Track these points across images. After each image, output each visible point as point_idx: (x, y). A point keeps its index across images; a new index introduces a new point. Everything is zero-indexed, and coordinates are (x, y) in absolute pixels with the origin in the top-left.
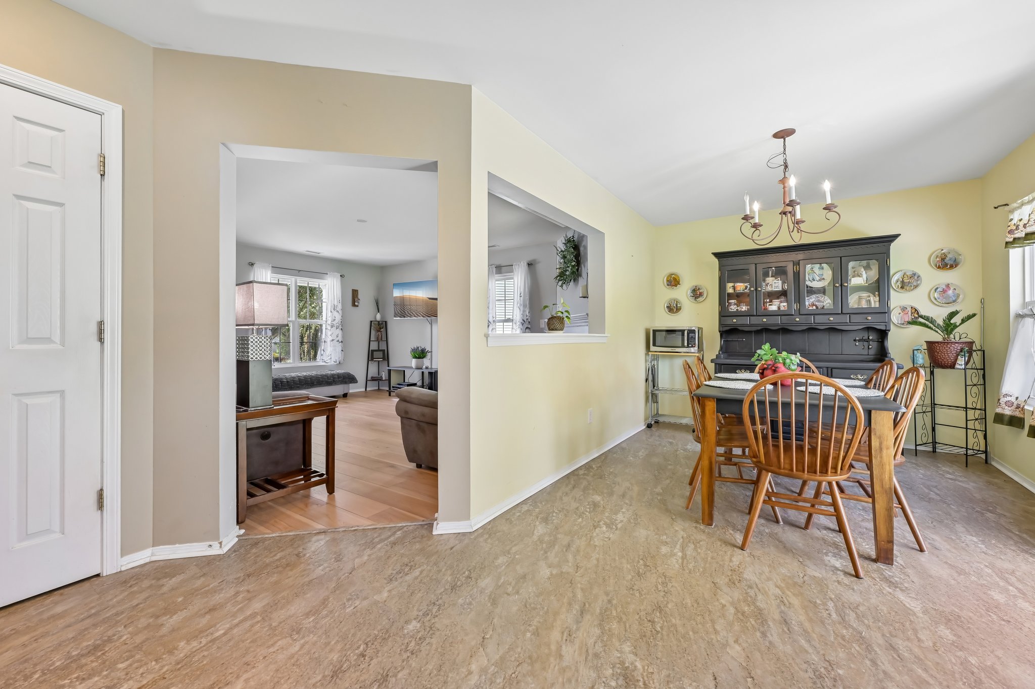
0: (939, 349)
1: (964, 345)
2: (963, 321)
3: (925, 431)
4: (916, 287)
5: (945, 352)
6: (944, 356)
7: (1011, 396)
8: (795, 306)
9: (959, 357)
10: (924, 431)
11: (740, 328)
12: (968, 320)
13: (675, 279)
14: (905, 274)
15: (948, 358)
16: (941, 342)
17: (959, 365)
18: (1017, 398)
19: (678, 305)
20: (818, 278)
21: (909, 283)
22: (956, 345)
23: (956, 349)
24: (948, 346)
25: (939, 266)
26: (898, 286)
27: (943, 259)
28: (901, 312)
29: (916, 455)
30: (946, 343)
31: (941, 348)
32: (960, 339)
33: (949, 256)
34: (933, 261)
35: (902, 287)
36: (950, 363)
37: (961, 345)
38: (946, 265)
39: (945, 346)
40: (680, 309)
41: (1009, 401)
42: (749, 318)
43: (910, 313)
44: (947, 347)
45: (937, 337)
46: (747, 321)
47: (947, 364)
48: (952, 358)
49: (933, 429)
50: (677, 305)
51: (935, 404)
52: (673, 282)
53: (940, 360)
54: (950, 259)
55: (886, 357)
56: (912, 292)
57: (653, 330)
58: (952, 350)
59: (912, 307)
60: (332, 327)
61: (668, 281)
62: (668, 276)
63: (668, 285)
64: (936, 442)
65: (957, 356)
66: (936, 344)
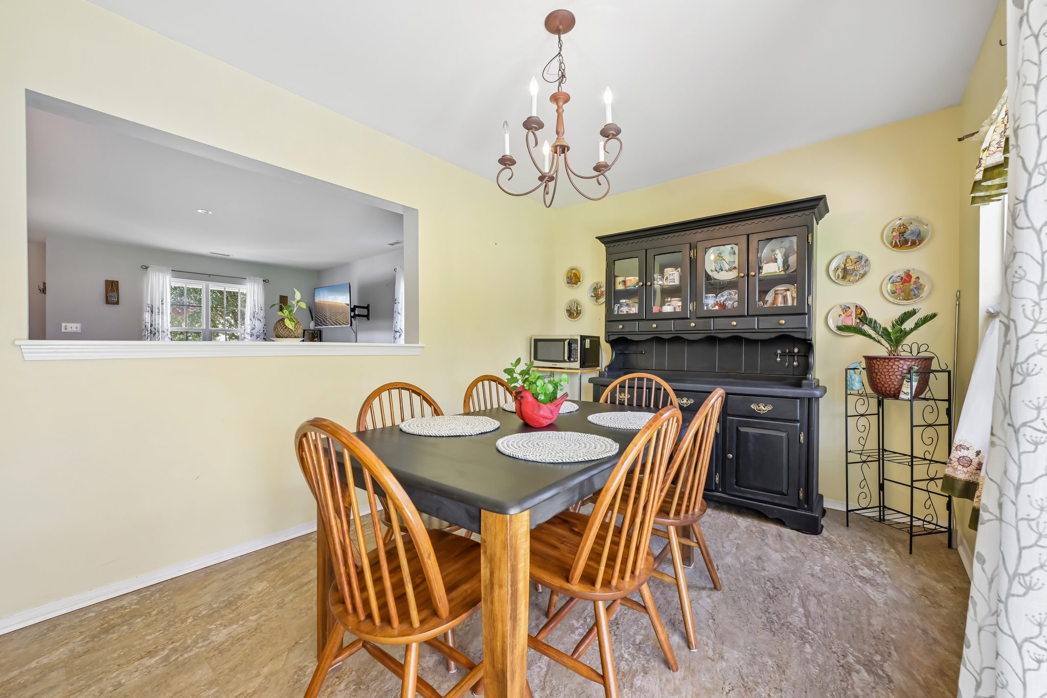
0: (878, 369)
1: (913, 363)
2: (917, 326)
3: (866, 488)
4: (863, 276)
5: (886, 374)
6: (884, 380)
7: (968, 449)
8: (691, 307)
9: (905, 382)
10: (863, 490)
11: (629, 337)
12: (922, 324)
13: (575, 275)
14: (848, 257)
15: (890, 383)
16: (885, 359)
17: (905, 393)
18: (978, 453)
19: (579, 308)
20: (727, 267)
21: (854, 270)
22: (902, 362)
23: (900, 369)
24: (890, 364)
25: (896, 243)
26: (839, 275)
27: (902, 234)
28: (842, 313)
29: (848, 526)
30: (892, 359)
31: (880, 367)
32: (918, 353)
33: (911, 228)
34: (887, 236)
35: (844, 278)
36: (893, 389)
37: (908, 363)
38: (906, 242)
39: (886, 364)
40: (580, 313)
41: (964, 457)
42: (637, 323)
43: (854, 315)
44: (888, 365)
45: (881, 350)
46: (636, 326)
47: (890, 391)
48: (895, 383)
49: (881, 487)
50: (577, 308)
51: (884, 450)
52: (574, 279)
53: (879, 385)
54: (913, 233)
55: (805, 379)
56: (857, 283)
57: (534, 339)
58: (896, 370)
59: (856, 306)
60: (251, 335)
61: (568, 278)
62: (568, 272)
63: (568, 283)
64: (884, 507)
65: (903, 378)
66: (875, 361)
